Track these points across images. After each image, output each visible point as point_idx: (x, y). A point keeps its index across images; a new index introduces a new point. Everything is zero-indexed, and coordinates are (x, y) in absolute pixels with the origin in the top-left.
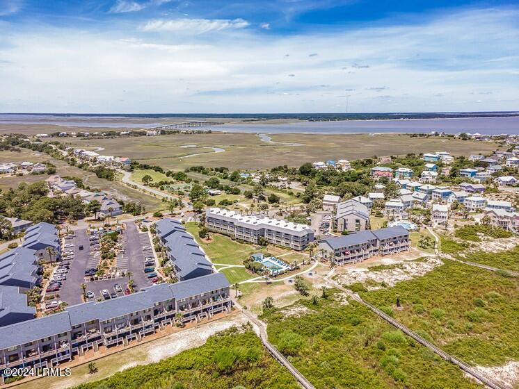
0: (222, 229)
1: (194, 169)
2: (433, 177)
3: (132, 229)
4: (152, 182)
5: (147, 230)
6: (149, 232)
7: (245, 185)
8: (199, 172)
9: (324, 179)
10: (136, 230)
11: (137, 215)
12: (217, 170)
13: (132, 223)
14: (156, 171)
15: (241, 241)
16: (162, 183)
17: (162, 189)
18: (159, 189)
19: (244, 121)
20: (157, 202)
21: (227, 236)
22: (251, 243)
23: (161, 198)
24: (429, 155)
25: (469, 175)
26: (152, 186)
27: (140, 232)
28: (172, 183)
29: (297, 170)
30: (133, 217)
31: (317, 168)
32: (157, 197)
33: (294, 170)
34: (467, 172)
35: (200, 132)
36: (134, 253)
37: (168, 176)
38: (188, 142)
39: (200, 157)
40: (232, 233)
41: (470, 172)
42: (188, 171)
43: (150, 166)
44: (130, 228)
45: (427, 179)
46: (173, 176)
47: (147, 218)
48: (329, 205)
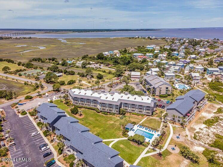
0: (86, 105)
1: (35, 60)
2: (164, 57)
3: (11, 114)
4: (10, 71)
5: (26, 113)
6: (28, 115)
7: (72, 68)
8: (39, 61)
9: (116, 62)
10: (15, 115)
11: (10, 99)
12: (50, 59)
13: (8, 107)
14: (9, 62)
15: (106, 113)
16: (18, 71)
17: (20, 75)
18: (18, 75)
19: (46, 32)
20: (21, 85)
21: (92, 109)
22: (114, 114)
23: (23, 83)
24: (149, 46)
25: (176, 55)
26: (11, 73)
27: (20, 116)
28: (25, 70)
29: (95, 56)
30: (6, 101)
31: (105, 55)
32: (19, 81)
33: (94, 57)
34: (175, 54)
35: (24, 38)
36: (25, 143)
37: (19, 65)
38: (20, 43)
39: (33, 52)
40: (95, 107)
41: (176, 54)
42: (31, 61)
43: (3, 59)
44: (9, 112)
45: (162, 58)
46: (23, 65)
47: (20, 101)
48: (134, 78)
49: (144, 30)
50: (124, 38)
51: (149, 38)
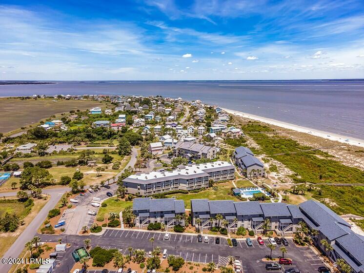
2: (143, 122)
9: (89, 136)
49: (22, 84)
50: (8, 99)
51: (59, 97)
